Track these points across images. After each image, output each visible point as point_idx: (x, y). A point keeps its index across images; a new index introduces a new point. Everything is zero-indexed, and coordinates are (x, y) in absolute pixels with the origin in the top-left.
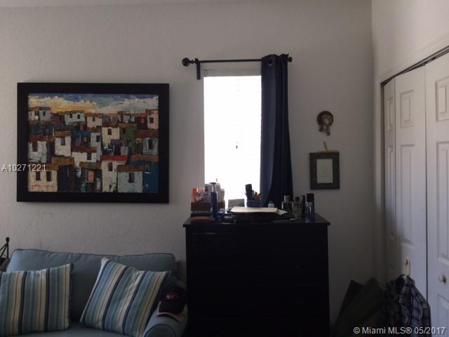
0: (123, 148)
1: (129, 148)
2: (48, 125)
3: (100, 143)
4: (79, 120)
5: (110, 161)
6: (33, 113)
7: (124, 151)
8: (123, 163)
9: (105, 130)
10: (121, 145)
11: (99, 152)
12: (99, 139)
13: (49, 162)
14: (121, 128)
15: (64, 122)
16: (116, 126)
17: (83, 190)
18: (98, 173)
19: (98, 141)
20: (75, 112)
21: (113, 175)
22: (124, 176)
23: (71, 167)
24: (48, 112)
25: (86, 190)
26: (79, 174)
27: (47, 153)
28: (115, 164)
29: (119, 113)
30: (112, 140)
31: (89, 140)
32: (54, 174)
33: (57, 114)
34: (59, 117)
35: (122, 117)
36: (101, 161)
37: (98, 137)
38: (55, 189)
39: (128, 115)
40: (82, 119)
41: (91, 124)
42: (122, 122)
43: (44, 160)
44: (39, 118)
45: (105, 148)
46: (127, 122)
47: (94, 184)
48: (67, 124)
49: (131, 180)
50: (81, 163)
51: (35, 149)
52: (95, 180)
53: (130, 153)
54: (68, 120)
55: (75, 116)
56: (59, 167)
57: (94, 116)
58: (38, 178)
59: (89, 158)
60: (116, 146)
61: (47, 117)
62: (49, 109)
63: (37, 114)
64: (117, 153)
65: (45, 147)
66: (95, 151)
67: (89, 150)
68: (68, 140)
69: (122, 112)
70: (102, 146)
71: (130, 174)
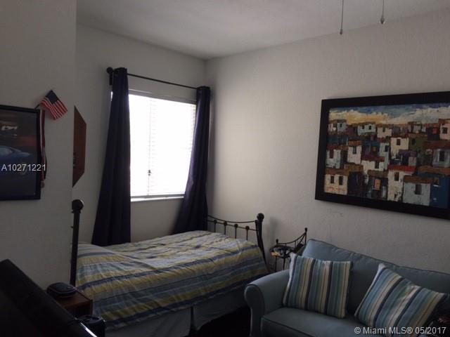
0: (411, 159)
1: (418, 159)
2: (343, 135)
3: (388, 153)
4: (370, 131)
5: (397, 171)
6: (332, 125)
7: (412, 162)
8: (410, 174)
9: (394, 140)
10: (409, 155)
11: (387, 161)
12: (388, 149)
13: (342, 167)
14: (410, 138)
15: (357, 132)
16: (405, 137)
17: (369, 196)
18: (384, 181)
19: (386, 151)
20: (367, 124)
21: (399, 184)
22: (411, 187)
23: (360, 174)
24: (344, 124)
25: (372, 196)
26: (367, 181)
27: (341, 161)
28: (402, 174)
29: (409, 123)
30: (400, 151)
31: (378, 150)
32: (345, 179)
33: (351, 126)
34: (353, 128)
35: (412, 128)
36: (387, 171)
37: (386, 147)
38: (345, 193)
39: (418, 125)
40: (373, 130)
41: (381, 135)
42: (412, 132)
43: (338, 167)
44: (337, 130)
45: (393, 158)
46: (417, 132)
47: (379, 192)
48: (359, 134)
49: (418, 191)
50: (369, 171)
51: (332, 157)
52: (381, 188)
53: (419, 164)
54: (361, 131)
55: (367, 127)
56: (350, 173)
57: (385, 127)
58: (332, 181)
59: (377, 166)
60: (404, 156)
61: (343, 129)
62: (345, 121)
63: (335, 126)
64: (405, 163)
65: (340, 155)
66: (383, 161)
67: (376, 159)
68: (359, 149)
69: (413, 122)
70: (390, 156)
71: (417, 186)
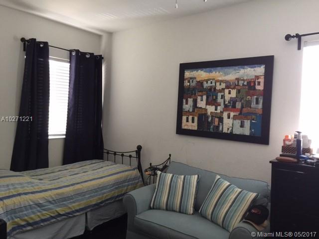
0: (237, 103)
1: (242, 103)
2: (194, 89)
3: (223, 100)
4: (211, 85)
5: (229, 112)
6: (187, 81)
7: (238, 105)
8: (237, 114)
9: (227, 91)
10: (237, 101)
11: (222, 106)
12: (223, 97)
13: (193, 111)
14: (237, 89)
15: (203, 86)
16: (234, 88)
17: (211, 130)
18: (221, 120)
19: (222, 98)
20: (209, 80)
21: (230, 121)
22: (238, 123)
23: (206, 114)
24: (194, 80)
25: (213, 130)
26: (210, 119)
27: (193, 106)
28: (232, 114)
29: (236, 79)
30: (231, 98)
31: (217, 98)
32: (196, 119)
33: (199, 82)
34: (200, 83)
35: (238, 82)
36: (223, 112)
37: (222, 95)
38: (196, 128)
39: (242, 80)
40: (214, 84)
41: (218, 87)
42: (238, 85)
43: (191, 110)
44: (190, 85)
45: (227, 103)
46: (241, 85)
47: (218, 127)
48: (205, 87)
49: (242, 126)
50: (211, 113)
51: (187, 103)
52: (219, 124)
53: (242, 107)
54: (205, 85)
55: (209, 82)
56: (199, 115)
57: (221, 82)
58: (187, 121)
59: (216, 110)
60: (233, 102)
61: (194, 84)
62: (195, 78)
63: (189, 82)
64: (234, 106)
65: (192, 102)
66: (220, 105)
67: (216, 104)
68: (205, 97)
69: (238, 78)
70: (224, 102)
71: (241, 122)
